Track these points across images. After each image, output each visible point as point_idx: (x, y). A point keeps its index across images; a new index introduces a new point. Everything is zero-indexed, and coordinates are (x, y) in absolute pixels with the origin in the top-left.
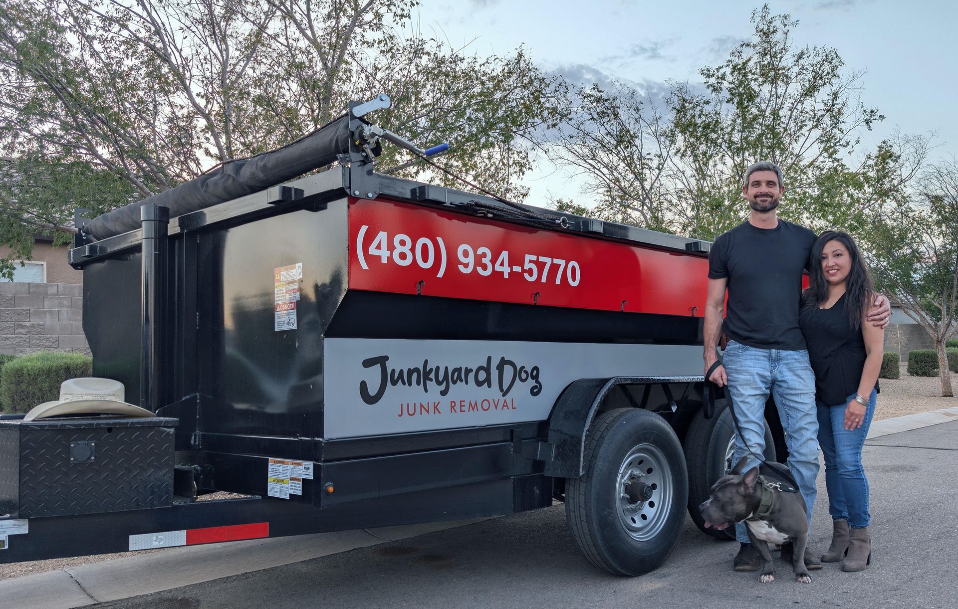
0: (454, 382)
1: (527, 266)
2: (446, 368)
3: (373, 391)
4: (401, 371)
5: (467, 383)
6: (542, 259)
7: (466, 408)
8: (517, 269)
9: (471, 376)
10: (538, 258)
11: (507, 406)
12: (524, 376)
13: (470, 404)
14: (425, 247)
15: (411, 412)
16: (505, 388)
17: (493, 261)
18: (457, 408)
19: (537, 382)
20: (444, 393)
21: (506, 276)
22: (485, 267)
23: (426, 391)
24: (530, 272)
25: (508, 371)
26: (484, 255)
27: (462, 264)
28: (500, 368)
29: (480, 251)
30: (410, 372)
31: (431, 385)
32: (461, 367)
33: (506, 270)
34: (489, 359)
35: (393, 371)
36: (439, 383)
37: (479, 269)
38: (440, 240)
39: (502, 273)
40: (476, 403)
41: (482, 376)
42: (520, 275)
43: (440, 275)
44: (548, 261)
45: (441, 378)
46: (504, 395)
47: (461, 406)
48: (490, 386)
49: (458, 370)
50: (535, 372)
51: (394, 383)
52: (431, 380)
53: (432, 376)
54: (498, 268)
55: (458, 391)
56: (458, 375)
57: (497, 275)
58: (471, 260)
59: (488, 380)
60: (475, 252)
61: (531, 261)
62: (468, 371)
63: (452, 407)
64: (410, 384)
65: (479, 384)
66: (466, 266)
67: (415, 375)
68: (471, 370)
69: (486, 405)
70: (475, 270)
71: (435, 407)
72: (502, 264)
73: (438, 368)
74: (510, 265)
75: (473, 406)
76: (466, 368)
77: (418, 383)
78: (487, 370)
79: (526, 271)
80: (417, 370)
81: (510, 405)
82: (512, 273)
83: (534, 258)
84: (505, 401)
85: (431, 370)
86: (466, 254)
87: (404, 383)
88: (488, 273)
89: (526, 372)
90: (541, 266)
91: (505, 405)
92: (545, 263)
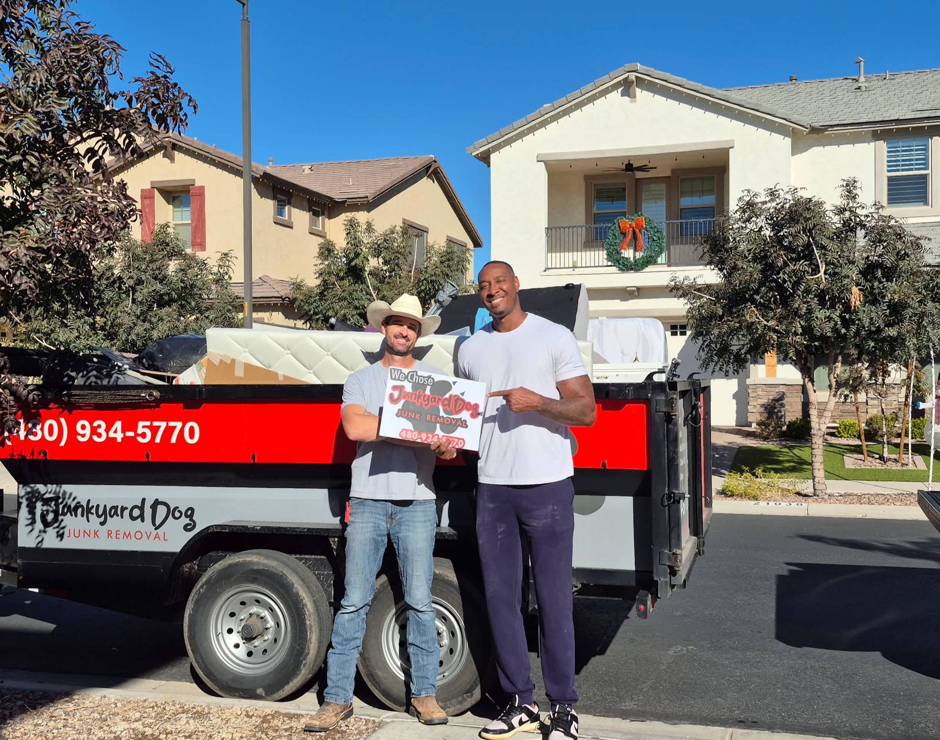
0: (111, 516)
1: (140, 430)
2: (105, 506)
3: (48, 519)
4: (70, 505)
5: (122, 517)
6: (155, 424)
7: (121, 536)
8: (130, 434)
9: (127, 513)
10: (151, 424)
11: (159, 537)
13: (125, 533)
14: (51, 427)
15: (77, 535)
16: (158, 523)
17: (107, 430)
18: (114, 535)
19: (191, 520)
20: (102, 524)
21: (119, 440)
22: (99, 435)
23: (88, 521)
24: (144, 435)
25: (162, 511)
26: (99, 426)
27: (80, 434)
28: (154, 507)
29: (95, 424)
30: (77, 507)
31: (92, 517)
32: (117, 506)
33: (119, 437)
34: (144, 500)
35: (63, 506)
36: (99, 516)
37: (95, 438)
38: (63, 420)
39: (116, 439)
40: (130, 534)
41: (136, 512)
42: (133, 439)
43: (62, 444)
44: (163, 425)
45: (100, 513)
46: (156, 529)
47: (117, 534)
48: (143, 521)
49: (116, 508)
50: (189, 513)
51: (64, 514)
52: (93, 514)
53: (93, 511)
54: (111, 434)
55: (114, 523)
56: (115, 511)
57: (111, 441)
58: (88, 431)
59: (142, 517)
60: (91, 425)
61: (144, 427)
62: (123, 509)
63: (109, 535)
64: (76, 516)
65: (133, 519)
66: (83, 436)
67: (80, 510)
68: (126, 508)
69: (138, 536)
70: (91, 438)
71: (95, 533)
72: (115, 432)
73: (98, 506)
74: (123, 431)
75: (127, 535)
76: (122, 507)
77: (82, 515)
78: (142, 508)
79: (139, 435)
80: (81, 504)
81: (162, 538)
82: (125, 438)
83: (148, 423)
84: (157, 534)
85: (93, 507)
86: (83, 427)
87: (72, 515)
88: (103, 438)
89: (180, 511)
90: (154, 430)
91: (157, 536)
92: (159, 427)
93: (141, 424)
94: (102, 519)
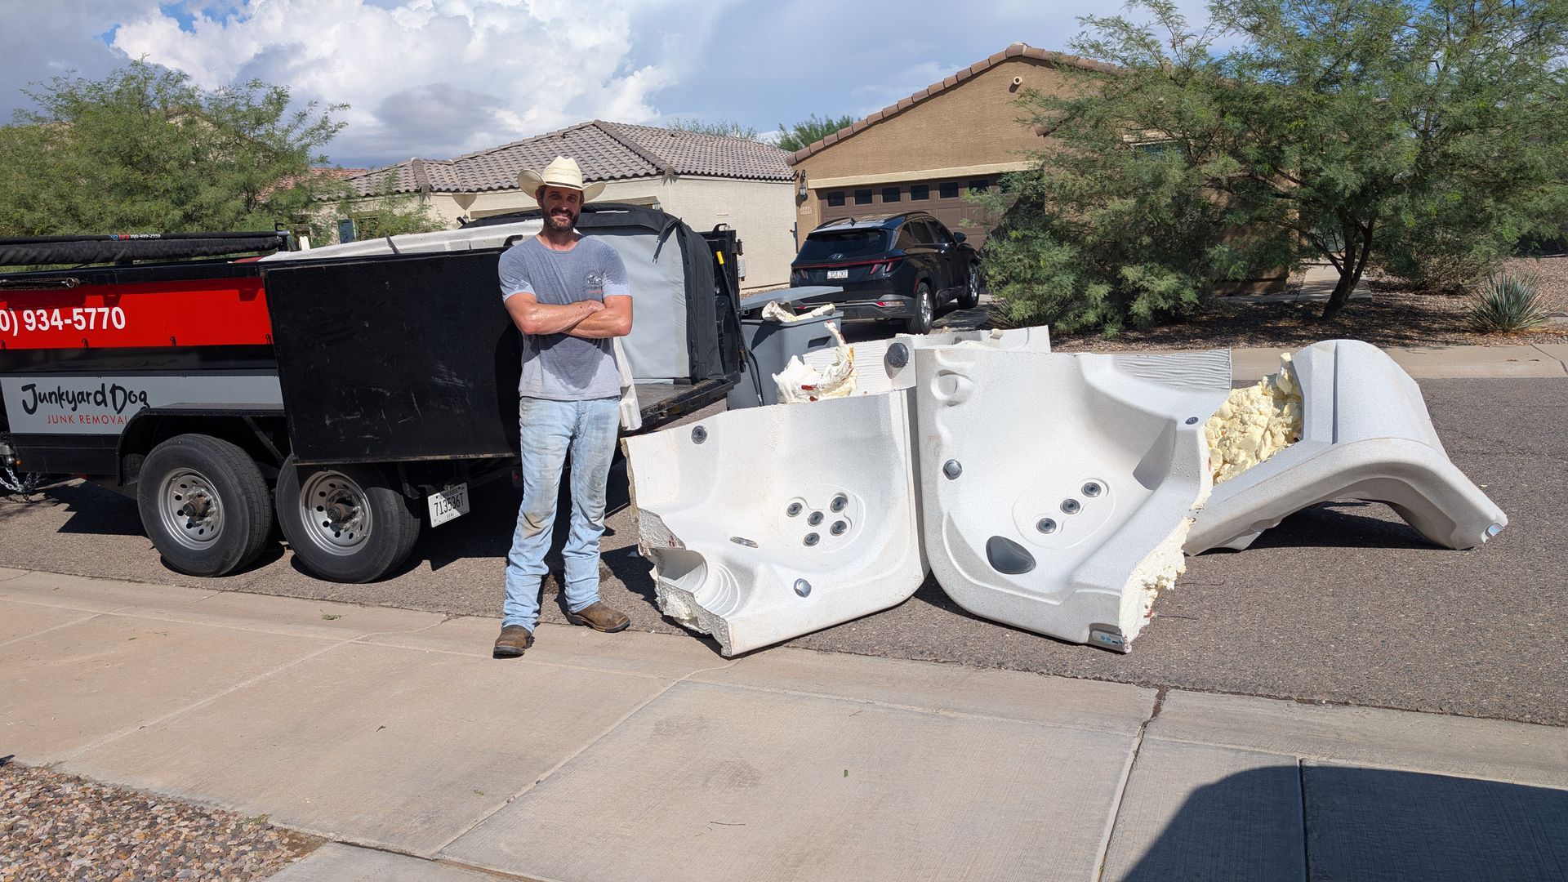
0: (80, 402)
1: (76, 318)
2: (73, 392)
3: (30, 406)
4: (45, 394)
5: (89, 403)
6: (87, 310)
7: (91, 421)
8: (68, 321)
9: (92, 398)
10: (84, 311)
11: (122, 421)
12: (133, 399)
13: (94, 418)
14: (3, 317)
15: (55, 420)
16: (119, 408)
17: (49, 318)
18: (85, 420)
19: (146, 403)
20: (74, 409)
21: (60, 328)
22: (44, 324)
23: (62, 407)
24: (79, 322)
25: (120, 395)
26: (42, 315)
27: (27, 324)
28: (113, 392)
29: (38, 313)
30: (50, 395)
31: (65, 403)
33: (59, 324)
34: (103, 386)
35: (40, 394)
36: (70, 403)
37: (40, 326)
38: (11, 310)
39: (57, 326)
41: (99, 398)
42: (71, 326)
43: (15, 334)
44: (93, 311)
45: (70, 399)
46: (118, 413)
47: (87, 419)
48: (106, 406)
49: (82, 393)
50: (143, 396)
51: (42, 401)
52: (65, 400)
53: (64, 397)
54: (53, 323)
55: (83, 407)
56: (82, 397)
57: (53, 328)
58: (33, 320)
59: (104, 401)
60: (35, 313)
61: (78, 314)
62: (89, 394)
63: (81, 420)
64: (52, 403)
65: (98, 404)
66: (31, 325)
67: (54, 398)
68: (90, 394)
69: (105, 420)
70: (37, 327)
71: (70, 419)
72: (56, 320)
73: (67, 392)
74: (62, 319)
75: (96, 420)
76: (87, 392)
77: (57, 402)
78: (103, 393)
79: (76, 322)
80: (54, 393)
81: (124, 421)
82: (64, 326)
83: (80, 310)
84: (120, 417)
85: (63, 394)
86: (29, 316)
87: (48, 402)
88: (46, 328)
89: (134, 395)
90: (87, 316)
91: (120, 420)
92: (91, 313)
93: (76, 311)
94: (73, 405)
